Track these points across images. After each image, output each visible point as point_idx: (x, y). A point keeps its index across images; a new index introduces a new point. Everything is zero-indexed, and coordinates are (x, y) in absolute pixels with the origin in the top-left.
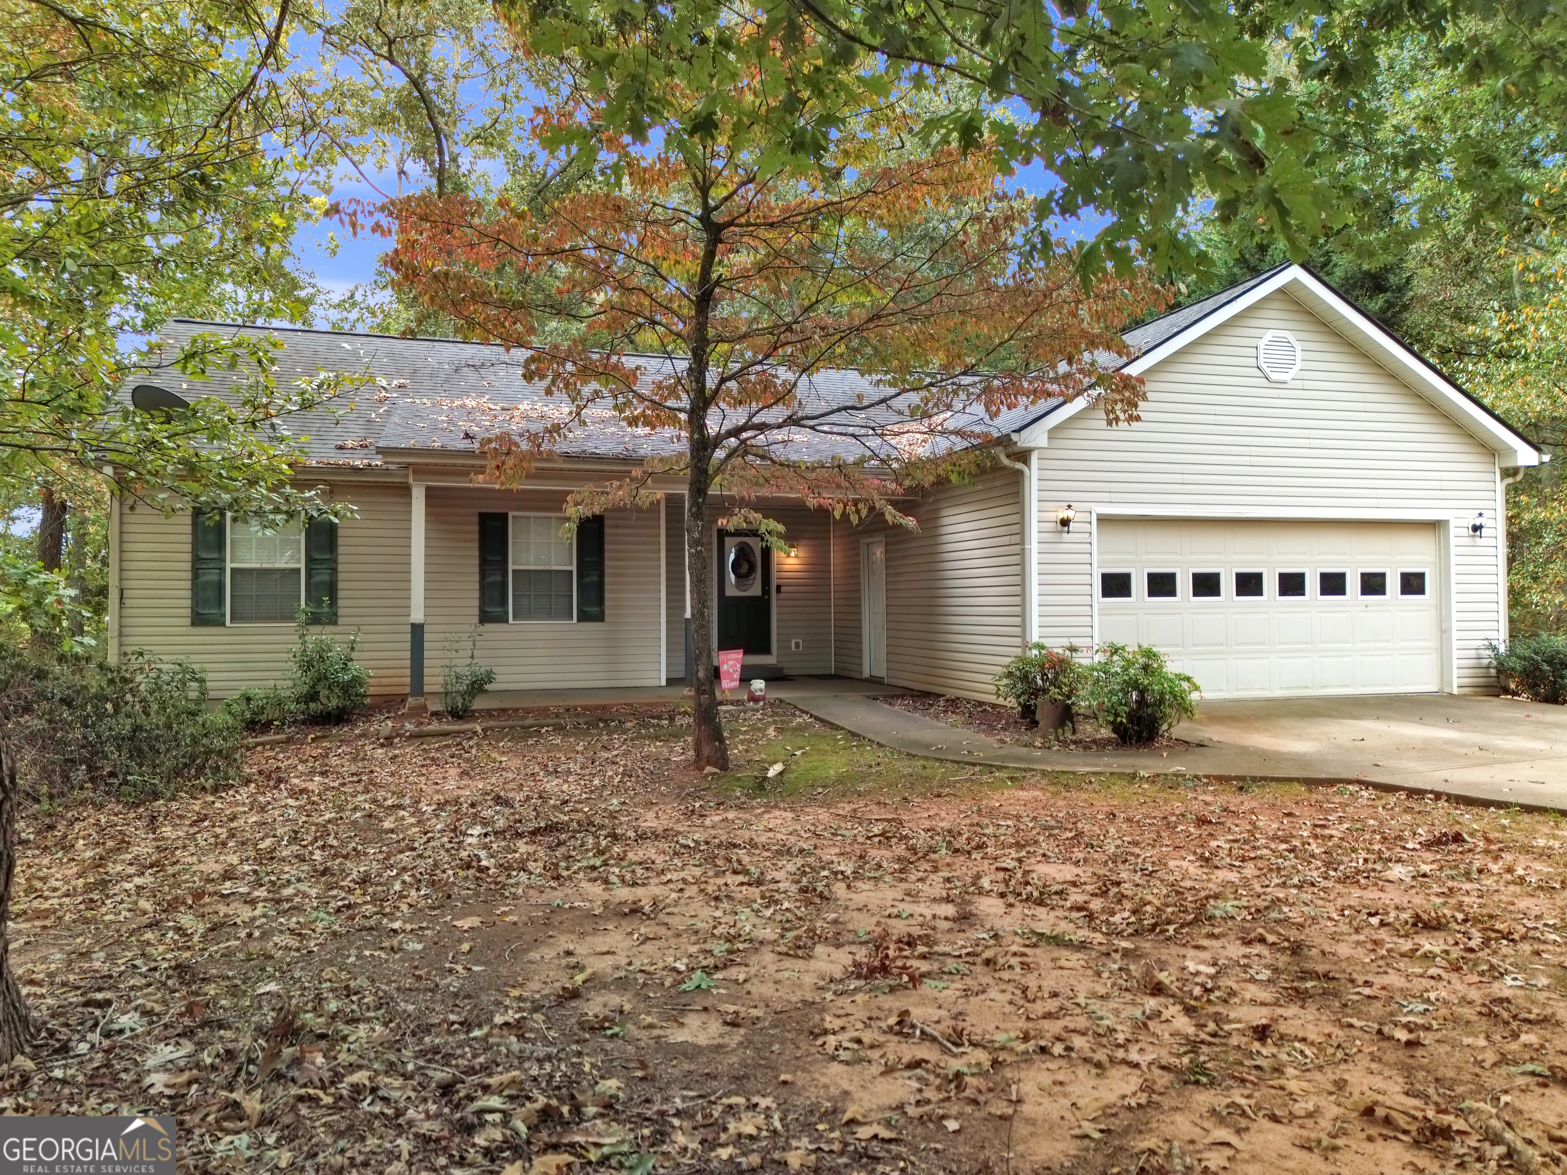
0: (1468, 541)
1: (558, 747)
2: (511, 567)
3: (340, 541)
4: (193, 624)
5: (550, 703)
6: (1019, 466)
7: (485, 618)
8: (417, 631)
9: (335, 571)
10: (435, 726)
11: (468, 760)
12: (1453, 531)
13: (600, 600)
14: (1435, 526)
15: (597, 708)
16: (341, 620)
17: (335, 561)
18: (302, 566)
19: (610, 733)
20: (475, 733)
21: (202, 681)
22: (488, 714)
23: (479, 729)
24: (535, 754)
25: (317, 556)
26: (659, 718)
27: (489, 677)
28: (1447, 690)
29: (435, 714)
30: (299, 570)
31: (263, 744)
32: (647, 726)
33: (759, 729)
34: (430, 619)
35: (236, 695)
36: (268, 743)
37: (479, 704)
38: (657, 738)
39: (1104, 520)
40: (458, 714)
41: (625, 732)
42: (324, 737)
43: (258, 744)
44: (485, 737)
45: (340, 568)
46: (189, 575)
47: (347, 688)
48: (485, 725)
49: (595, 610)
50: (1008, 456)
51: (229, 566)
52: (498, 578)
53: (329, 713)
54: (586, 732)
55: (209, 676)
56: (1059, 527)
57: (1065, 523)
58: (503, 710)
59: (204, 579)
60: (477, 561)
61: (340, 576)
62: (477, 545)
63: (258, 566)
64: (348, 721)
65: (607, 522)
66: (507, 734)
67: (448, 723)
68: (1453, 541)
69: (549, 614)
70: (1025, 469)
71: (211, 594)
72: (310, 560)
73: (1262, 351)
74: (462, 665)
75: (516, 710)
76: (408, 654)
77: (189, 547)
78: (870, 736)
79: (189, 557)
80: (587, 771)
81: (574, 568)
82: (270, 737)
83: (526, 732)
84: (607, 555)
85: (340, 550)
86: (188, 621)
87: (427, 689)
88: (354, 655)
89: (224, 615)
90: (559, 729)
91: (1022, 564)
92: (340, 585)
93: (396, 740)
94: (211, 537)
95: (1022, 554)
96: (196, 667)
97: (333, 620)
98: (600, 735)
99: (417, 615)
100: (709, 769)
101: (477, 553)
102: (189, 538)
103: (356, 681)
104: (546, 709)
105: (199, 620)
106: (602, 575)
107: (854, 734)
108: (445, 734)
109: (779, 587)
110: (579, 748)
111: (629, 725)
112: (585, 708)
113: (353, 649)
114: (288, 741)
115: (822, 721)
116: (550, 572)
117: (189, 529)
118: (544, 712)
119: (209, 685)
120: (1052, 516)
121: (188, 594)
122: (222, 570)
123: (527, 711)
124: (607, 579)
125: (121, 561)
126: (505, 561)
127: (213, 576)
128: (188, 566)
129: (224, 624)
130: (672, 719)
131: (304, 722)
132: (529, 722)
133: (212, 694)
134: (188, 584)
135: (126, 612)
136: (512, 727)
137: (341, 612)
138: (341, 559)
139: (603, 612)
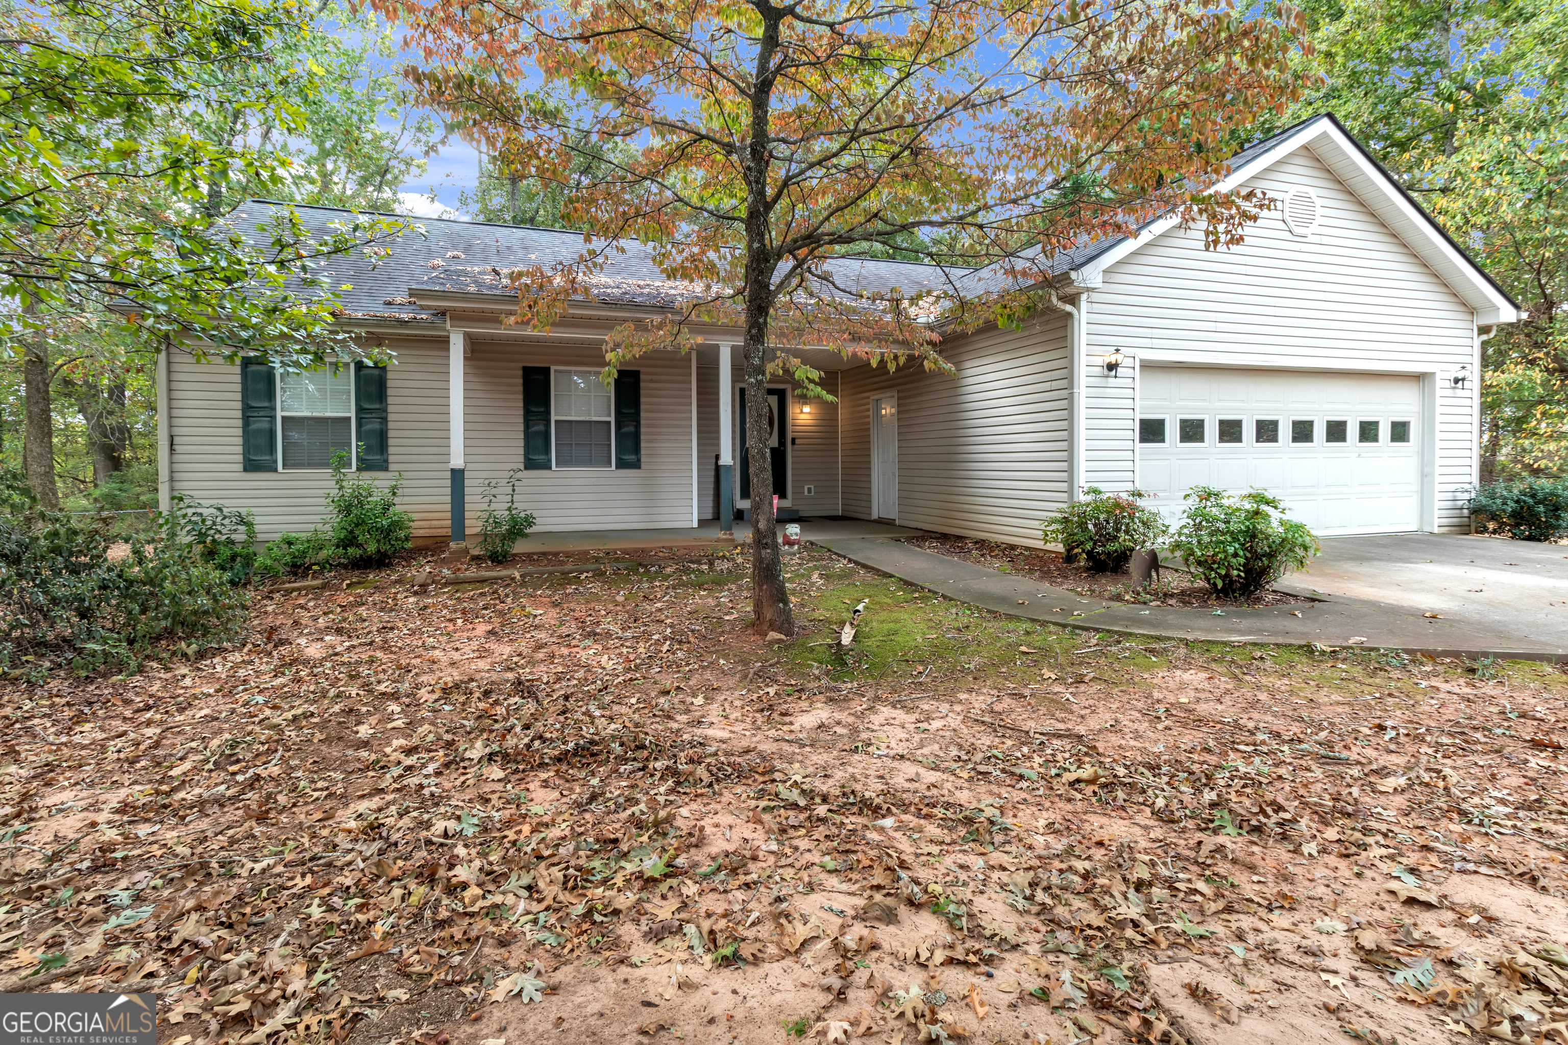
0: (1450, 392)
1: (597, 598)
2: (553, 418)
3: (390, 392)
4: (245, 470)
5: (592, 547)
6: (1068, 308)
7: (530, 465)
8: (458, 476)
9: (385, 420)
10: (472, 572)
11: (501, 614)
12: (1439, 383)
13: (637, 450)
14: (1419, 378)
15: (636, 551)
16: (392, 467)
17: (385, 411)
18: (352, 414)
19: (651, 580)
20: (513, 579)
21: (249, 525)
22: (529, 557)
23: (517, 575)
24: (572, 606)
25: (366, 406)
26: (699, 562)
27: (529, 521)
28: (1427, 529)
29: (476, 558)
30: (349, 419)
31: (299, 589)
32: (687, 571)
33: (803, 575)
34: (469, 466)
35: (278, 537)
36: (305, 588)
37: (520, 547)
38: (700, 586)
39: (1148, 366)
40: (499, 559)
41: (666, 578)
42: (359, 583)
43: (294, 590)
44: (523, 584)
45: (390, 417)
46: (239, 423)
47: (387, 533)
48: (523, 571)
49: (631, 458)
50: (1060, 299)
51: (279, 414)
52: (541, 428)
53: (370, 557)
54: (627, 580)
55: (257, 520)
56: (1106, 372)
57: (1112, 367)
58: (544, 554)
59: (254, 426)
60: (521, 412)
61: (391, 425)
62: (521, 397)
63: (308, 414)
64: (389, 565)
65: (642, 377)
66: (546, 580)
67: (488, 569)
68: (1439, 392)
69: (589, 461)
70: (1075, 311)
71: (263, 441)
72: (360, 410)
73: (1287, 205)
74: (501, 510)
75: (556, 554)
76: (448, 499)
77: (239, 396)
78: (927, 585)
79: (239, 405)
80: (628, 634)
81: (612, 419)
82: (309, 582)
83: (565, 579)
84: (642, 407)
85: (390, 400)
86: (240, 467)
87: (468, 532)
88: (396, 500)
89: (276, 462)
90: (599, 575)
91: (1070, 409)
92: (391, 434)
93: (431, 588)
94: (261, 386)
95: (1070, 398)
96: (244, 511)
97: (383, 466)
98: (640, 581)
99: (457, 461)
100: (773, 635)
101: (521, 404)
102: (239, 387)
103: (396, 525)
104: (586, 553)
105: (250, 466)
106: (638, 426)
107: (907, 583)
108: (483, 581)
109: (793, 440)
110: (620, 598)
111: (669, 570)
112: (625, 552)
113: (394, 494)
114: (324, 587)
115: (864, 566)
116: (590, 422)
117: (238, 378)
118: (583, 557)
119: (257, 528)
120: (1099, 361)
121: (240, 441)
122: (273, 418)
123: (568, 555)
124: (643, 430)
125: (170, 408)
126: (548, 412)
127: (264, 425)
128: (239, 414)
129: (275, 470)
130: (711, 564)
131: (345, 567)
132: (568, 567)
133: (260, 537)
134: (239, 432)
135: (176, 458)
136: (551, 573)
137: (391, 459)
138: (390, 409)
139: (639, 460)
